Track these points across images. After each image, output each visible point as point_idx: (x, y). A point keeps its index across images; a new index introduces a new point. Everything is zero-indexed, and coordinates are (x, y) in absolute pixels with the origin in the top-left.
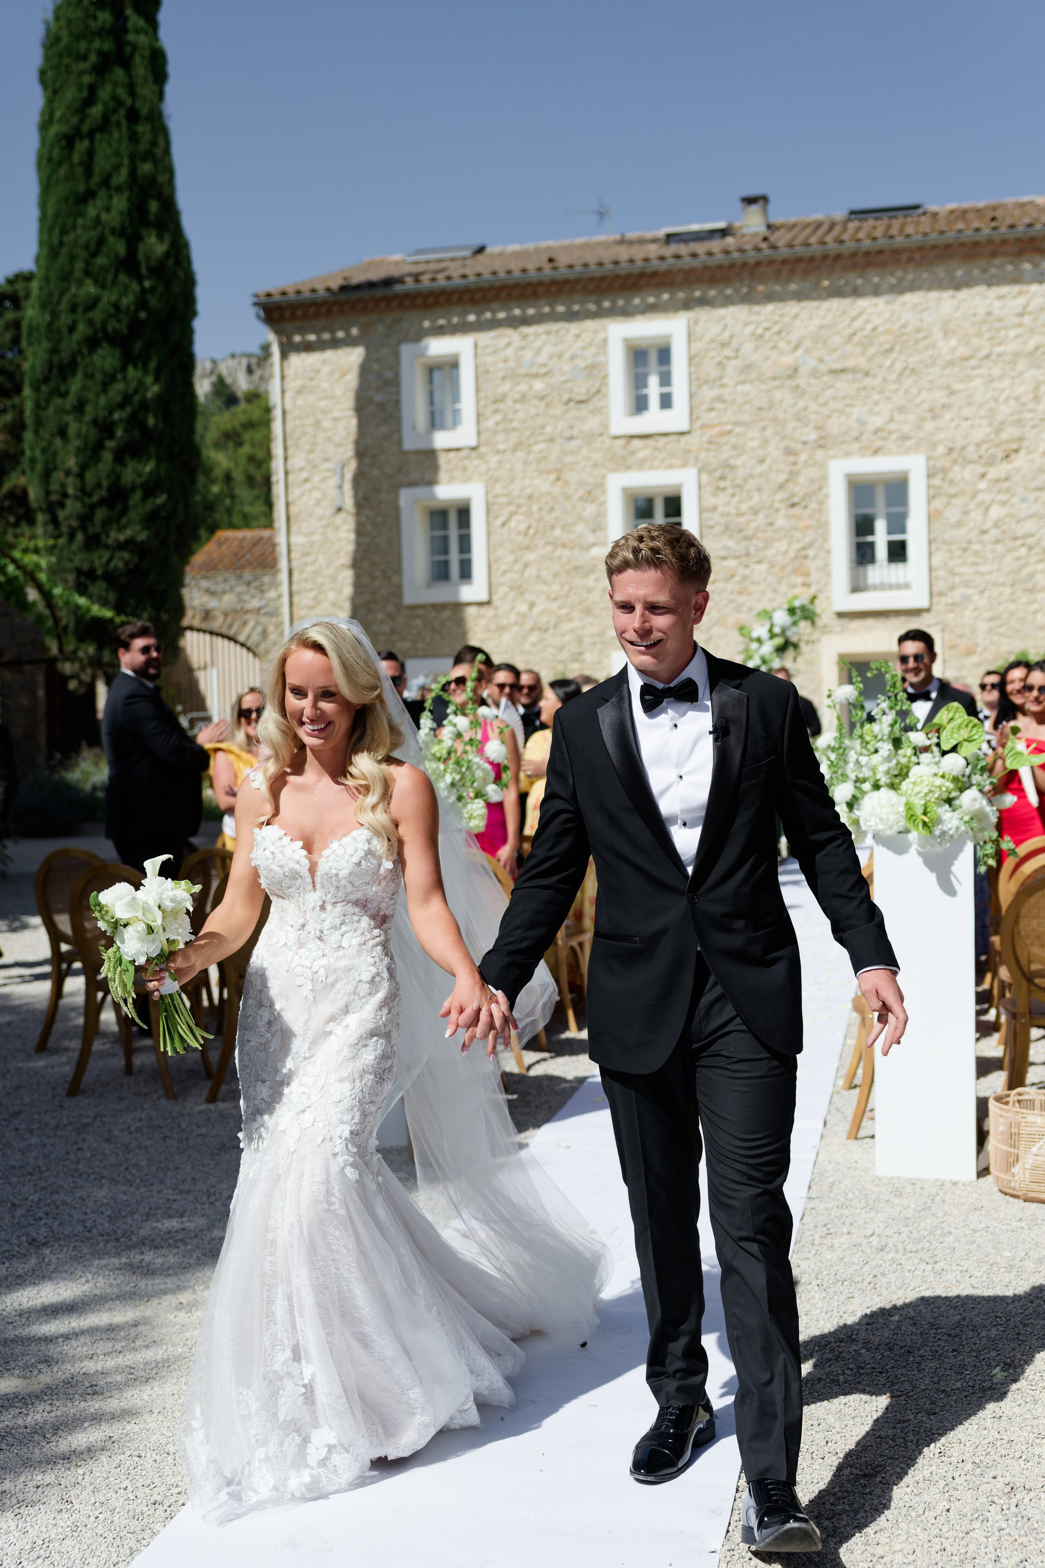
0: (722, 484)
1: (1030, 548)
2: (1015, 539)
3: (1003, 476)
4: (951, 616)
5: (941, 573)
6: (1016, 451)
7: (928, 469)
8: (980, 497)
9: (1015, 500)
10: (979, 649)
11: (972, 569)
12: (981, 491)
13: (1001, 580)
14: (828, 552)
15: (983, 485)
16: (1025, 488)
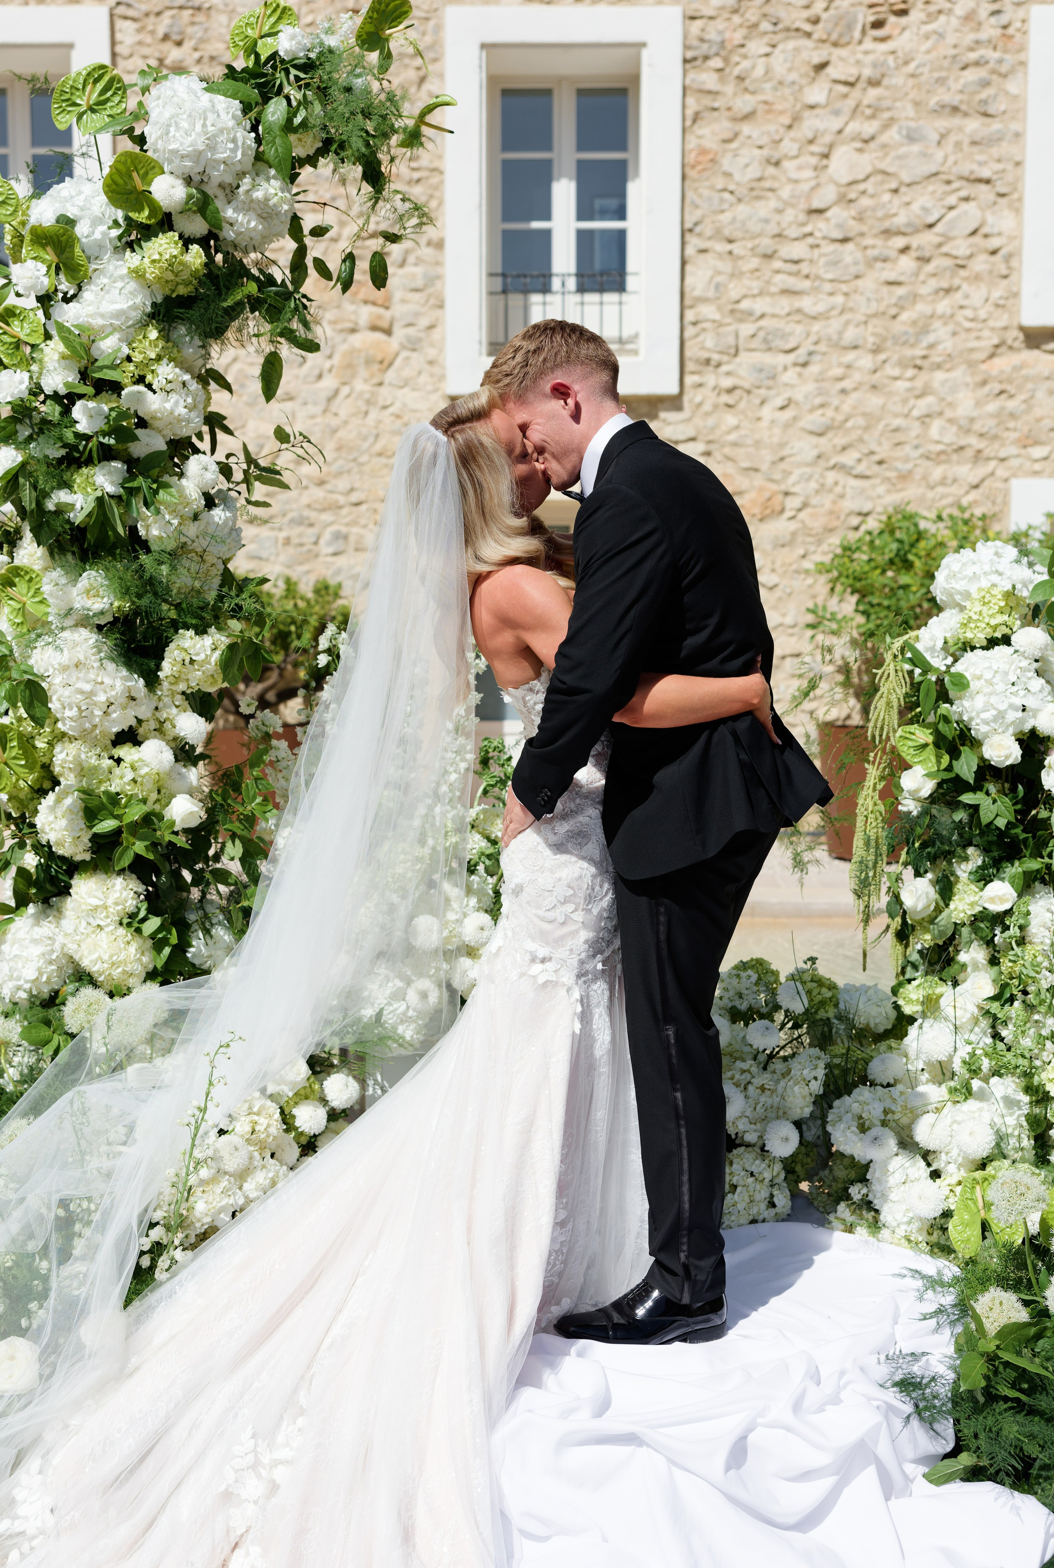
0: (174, 54)
1: (924, 260)
2: (888, 233)
3: (867, 72)
4: (731, 419)
5: (708, 311)
6: (903, 13)
7: (686, 47)
8: (811, 124)
9: (893, 135)
10: (793, 503)
11: (785, 304)
12: (812, 107)
13: (851, 334)
14: (439, 245)
15: (817, 93)
16: (917, 104)
